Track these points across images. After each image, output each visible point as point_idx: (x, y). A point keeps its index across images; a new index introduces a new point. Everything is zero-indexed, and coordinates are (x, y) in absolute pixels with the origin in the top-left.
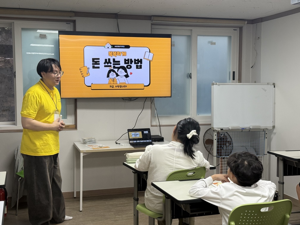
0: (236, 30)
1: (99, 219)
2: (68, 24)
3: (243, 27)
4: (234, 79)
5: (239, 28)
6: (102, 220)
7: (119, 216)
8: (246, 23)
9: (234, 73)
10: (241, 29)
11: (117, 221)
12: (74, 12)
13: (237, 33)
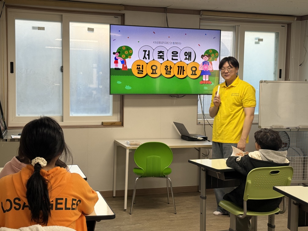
0: (284, 26)
1: (154, 218)
2: (116, 17)
3: (291, 23)
4: (280, 77)
5: (288, 24)
6: (157, 220)
7: (173, 216)
8: (296, 19)
9: (280, 70)
10: (289, 25)
11: (173, 221)
12: (123, 5)
13: (285, 29)
